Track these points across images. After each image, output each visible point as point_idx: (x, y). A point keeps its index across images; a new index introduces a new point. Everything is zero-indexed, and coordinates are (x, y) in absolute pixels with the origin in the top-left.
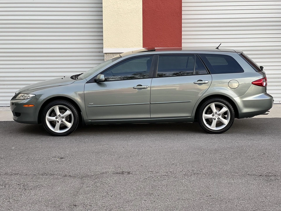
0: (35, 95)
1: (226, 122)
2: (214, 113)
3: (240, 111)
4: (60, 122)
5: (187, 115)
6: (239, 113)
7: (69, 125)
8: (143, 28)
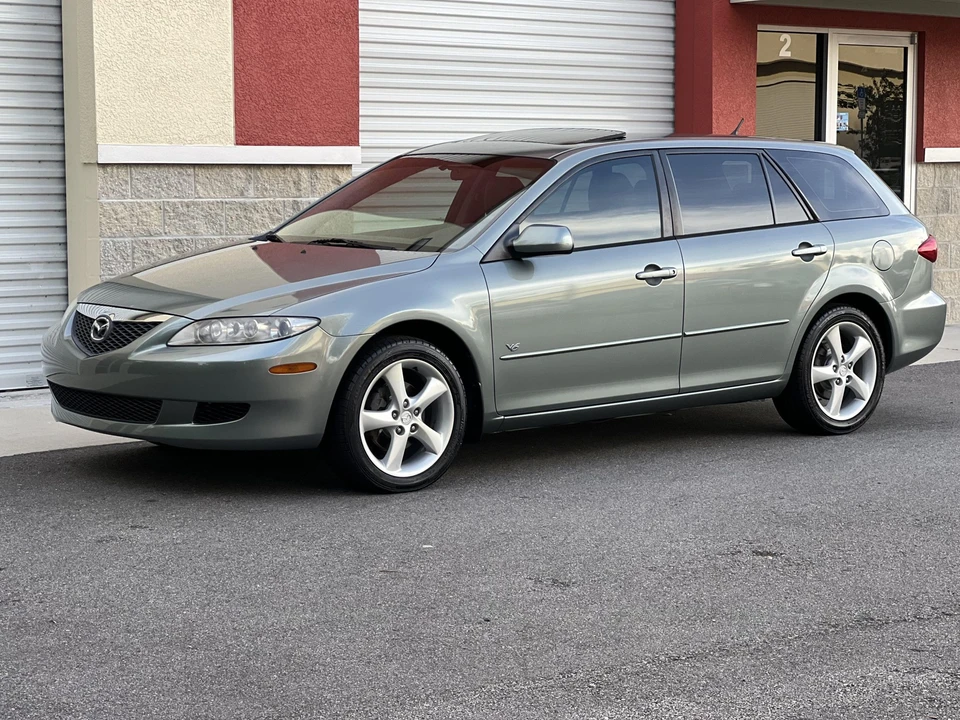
0: (315, 322)
1: (866, 388)
2: (840, 361)
3: (899, 346)
4: (407, 429)
5: (773, 372)
6: (896, 354)
7: (439, 440)
8: (235, 68)
